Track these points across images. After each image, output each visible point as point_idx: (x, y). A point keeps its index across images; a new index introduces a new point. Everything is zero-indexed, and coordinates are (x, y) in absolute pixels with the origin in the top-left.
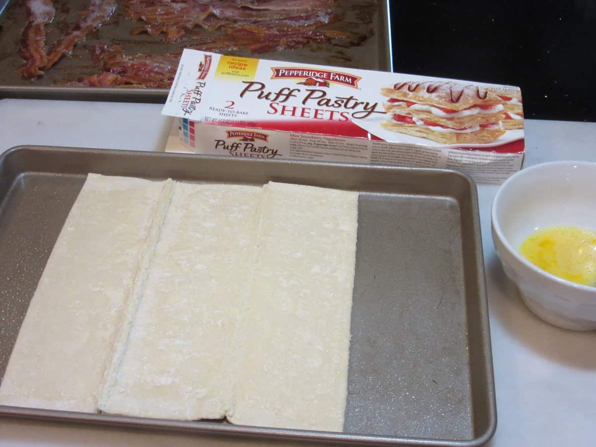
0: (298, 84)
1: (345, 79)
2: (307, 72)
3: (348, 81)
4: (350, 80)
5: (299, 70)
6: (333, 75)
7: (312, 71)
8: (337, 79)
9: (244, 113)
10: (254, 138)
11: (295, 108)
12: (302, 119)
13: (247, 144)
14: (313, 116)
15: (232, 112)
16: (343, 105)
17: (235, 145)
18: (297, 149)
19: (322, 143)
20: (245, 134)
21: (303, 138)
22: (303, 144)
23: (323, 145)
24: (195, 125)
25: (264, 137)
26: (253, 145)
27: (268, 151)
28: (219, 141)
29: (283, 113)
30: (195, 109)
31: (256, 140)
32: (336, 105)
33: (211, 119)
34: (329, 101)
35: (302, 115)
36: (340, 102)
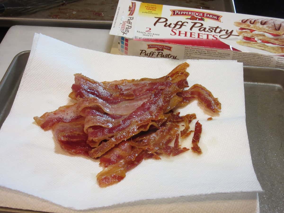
0: (187, 19)
1: (213, 17)
2: (191, 13)
3: (215, 18)
4: (216, 17)
5: (186, 11)
6: (206, 14)
7: (194, 12)
8: (208, 17)
9: (157, 34)
10: (163, 49)
11: (186, 32)
12: (191, 38)
13: (159, 53)
14: (197, 37)
15: (150, 34)
16: (213, 31)
17: (152, 53)
18: (188, 56)
19: (203, 52)
20: (158, 46)
21: (192, 49)
22: (192, 53)
23: (204, 53)
24: (129, 41)
25: (170, 49)
26: (162, 53)
27: (171, 56)
28: (142, 51)
29: (179, 35)
30: (128, 32)
31: (164, 50)
32: (209, 31)
33: (138, 38)
34: (205, 28)
35: (191, 36)
36: (211, 29)
